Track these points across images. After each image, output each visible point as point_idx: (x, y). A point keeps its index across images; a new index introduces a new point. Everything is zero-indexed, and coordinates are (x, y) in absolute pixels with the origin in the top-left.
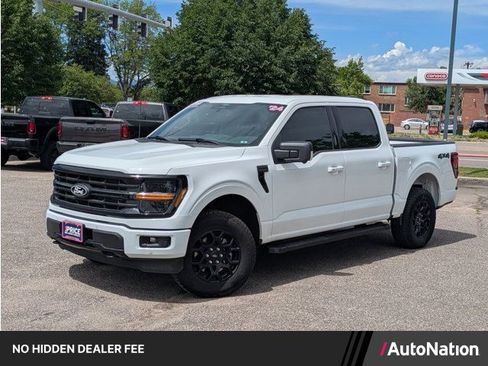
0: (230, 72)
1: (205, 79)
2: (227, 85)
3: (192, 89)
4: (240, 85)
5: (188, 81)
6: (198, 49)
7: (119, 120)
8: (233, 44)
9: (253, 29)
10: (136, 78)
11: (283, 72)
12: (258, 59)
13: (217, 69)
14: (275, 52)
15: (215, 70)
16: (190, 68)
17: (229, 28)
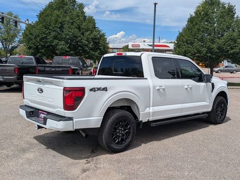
0: (63, 43)
1: (51, 45)
2: (62, 48)
3: (45, 50)
4: (68, 48)
5: (43, 47)
6: (47, 32)
7: (13, 65)
8: (64, 30)
9: (72, 24)
10: (11, 46)
11: (87, 42)
12: (75, 37)
13: (57, 41)
14: (83, 34)
15: (56, 41)
16: (44, 41)
17: (61, 23)
